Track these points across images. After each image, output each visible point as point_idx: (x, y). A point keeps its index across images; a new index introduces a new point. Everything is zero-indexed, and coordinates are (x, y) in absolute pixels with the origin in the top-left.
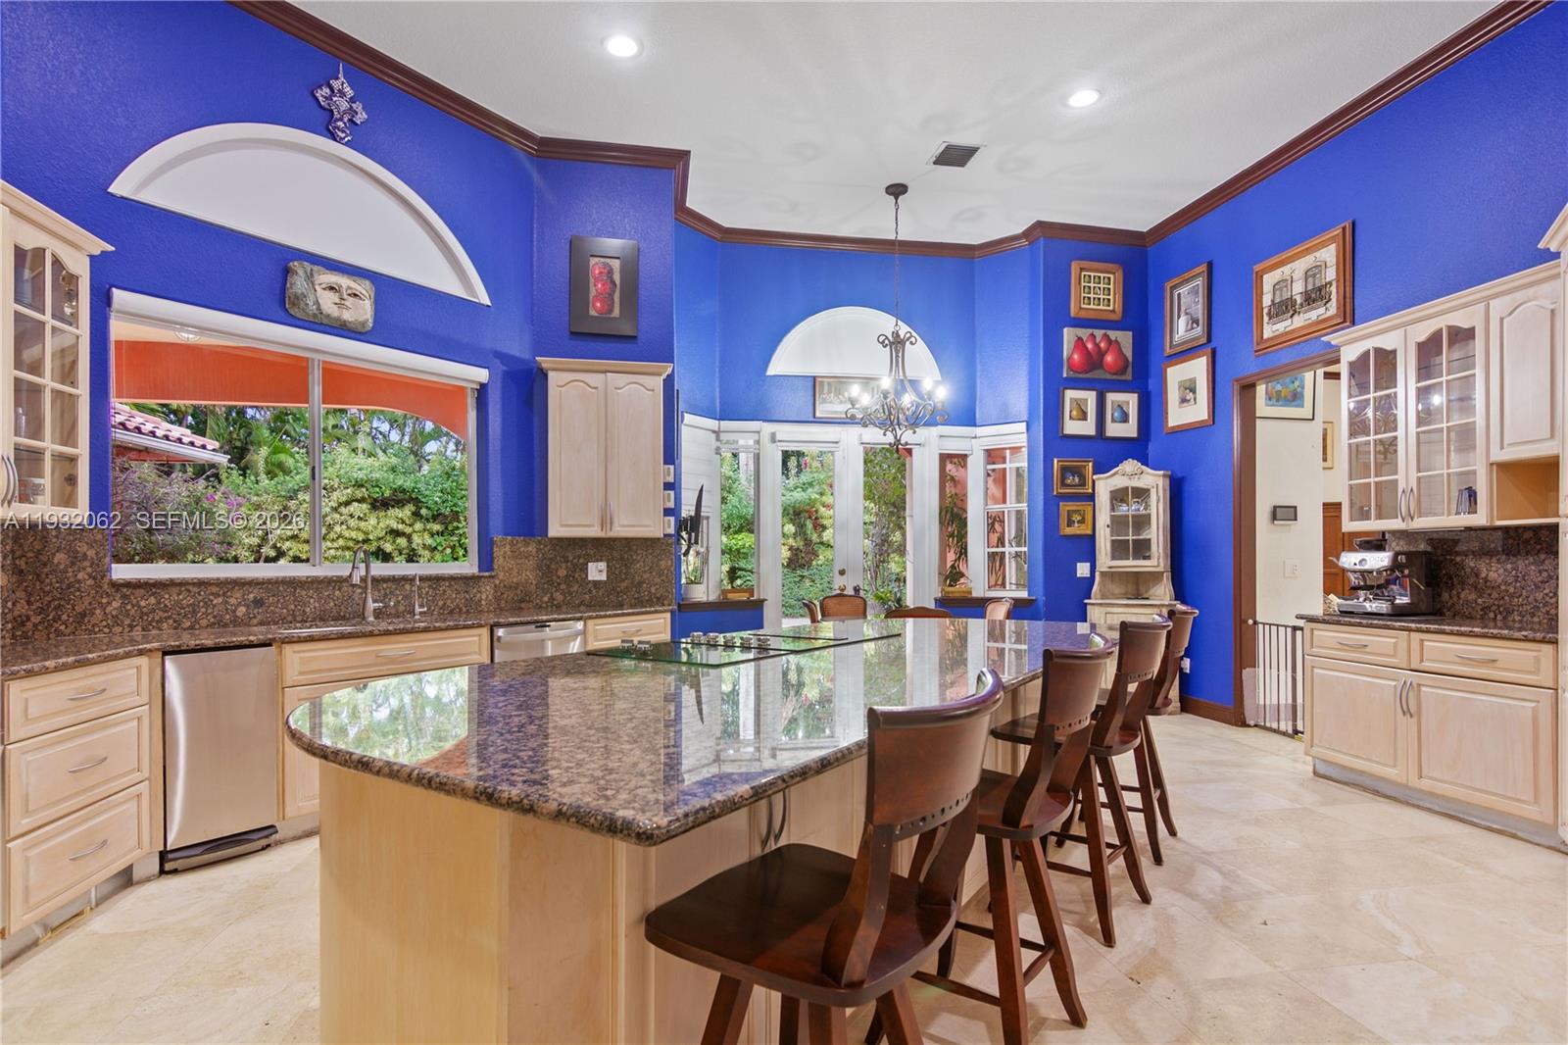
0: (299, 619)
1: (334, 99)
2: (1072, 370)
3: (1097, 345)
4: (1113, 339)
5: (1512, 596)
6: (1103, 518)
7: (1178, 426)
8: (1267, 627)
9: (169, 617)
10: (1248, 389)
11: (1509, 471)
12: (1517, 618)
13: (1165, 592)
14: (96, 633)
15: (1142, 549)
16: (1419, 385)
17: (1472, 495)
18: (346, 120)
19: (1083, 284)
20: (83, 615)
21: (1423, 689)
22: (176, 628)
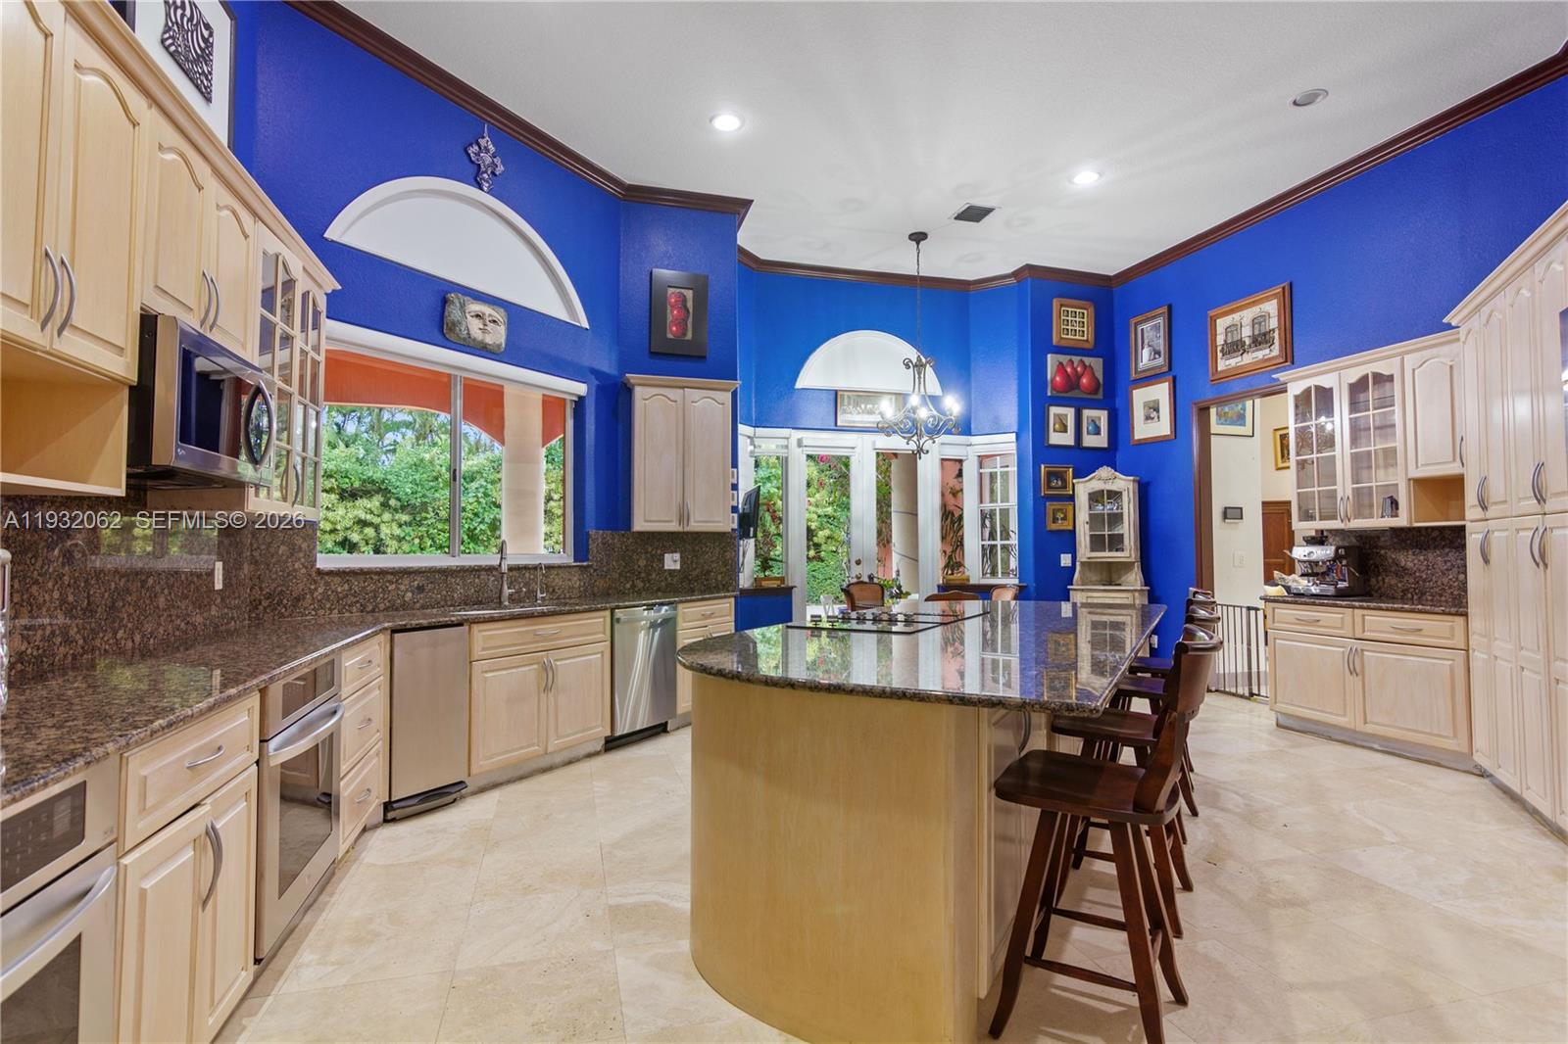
0: (449, 603)
1: (482, 155)
2: (1055, 390)
3: (1074, 369)
4: (1087, 364)
5: (1424, 581)
6: (1083, 516)
7: (1144, 439)
8: (1225, 608)
9: (358, 602)
10: (1204, 411)
11: (1423, 485)
12: (1430, 598)
13: (1136, 579)
14: (306, 615)
15: (1116, 542)
16: (1352, 416)
17: (1394, 503)
18: (489, 172)
19: (1063, 318)
20: (298, 599)
21: (1365, 653)
22: (362, 611)
